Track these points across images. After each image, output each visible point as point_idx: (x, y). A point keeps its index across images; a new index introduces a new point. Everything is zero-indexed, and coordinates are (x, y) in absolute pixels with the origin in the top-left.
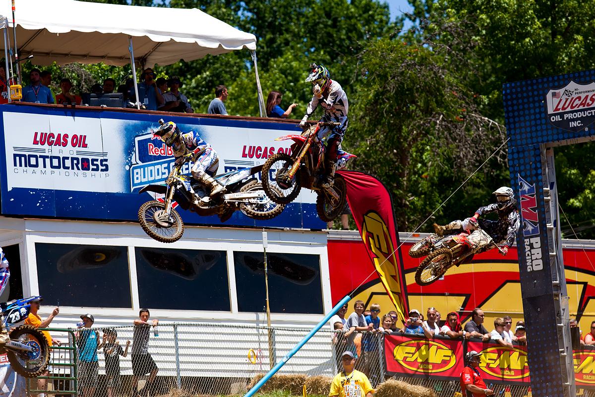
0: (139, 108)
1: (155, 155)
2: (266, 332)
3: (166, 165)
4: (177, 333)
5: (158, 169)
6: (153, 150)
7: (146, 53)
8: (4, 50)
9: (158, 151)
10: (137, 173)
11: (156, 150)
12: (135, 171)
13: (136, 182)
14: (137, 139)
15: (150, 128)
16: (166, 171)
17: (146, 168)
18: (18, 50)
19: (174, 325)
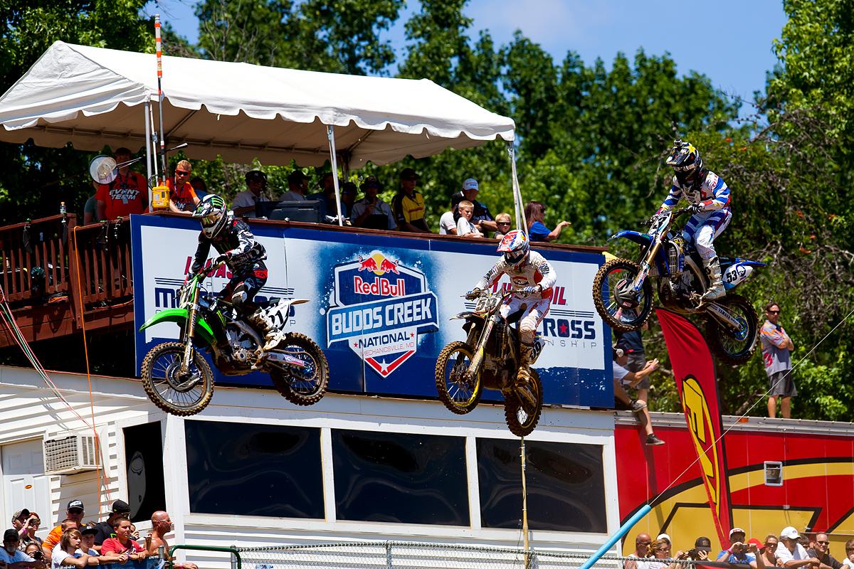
0: (341, 225)
1: (364, 293)
2: (522, 557)
3: (379, 309)
4: (390, 557)
5: (368, 315)
6: (361, 287)
7: (352, 143)
8: (145, 136)
9: (368, 288)
10: (337, 320)
11: (366, 286)
12: (334, 317)
13: (335, 332)
14: (338, 270)
15: (357, 253)
16: (380, 317)
17: (350, 313)
18: (165, 135)
19: (387, 545)
